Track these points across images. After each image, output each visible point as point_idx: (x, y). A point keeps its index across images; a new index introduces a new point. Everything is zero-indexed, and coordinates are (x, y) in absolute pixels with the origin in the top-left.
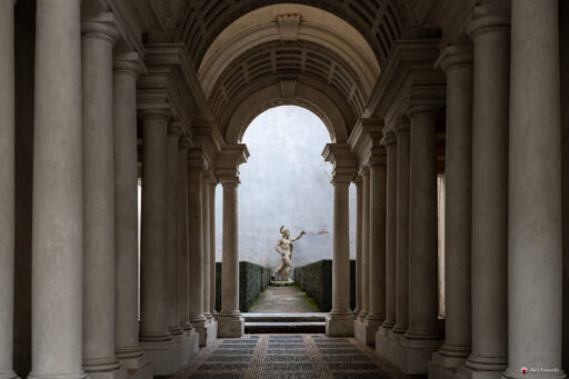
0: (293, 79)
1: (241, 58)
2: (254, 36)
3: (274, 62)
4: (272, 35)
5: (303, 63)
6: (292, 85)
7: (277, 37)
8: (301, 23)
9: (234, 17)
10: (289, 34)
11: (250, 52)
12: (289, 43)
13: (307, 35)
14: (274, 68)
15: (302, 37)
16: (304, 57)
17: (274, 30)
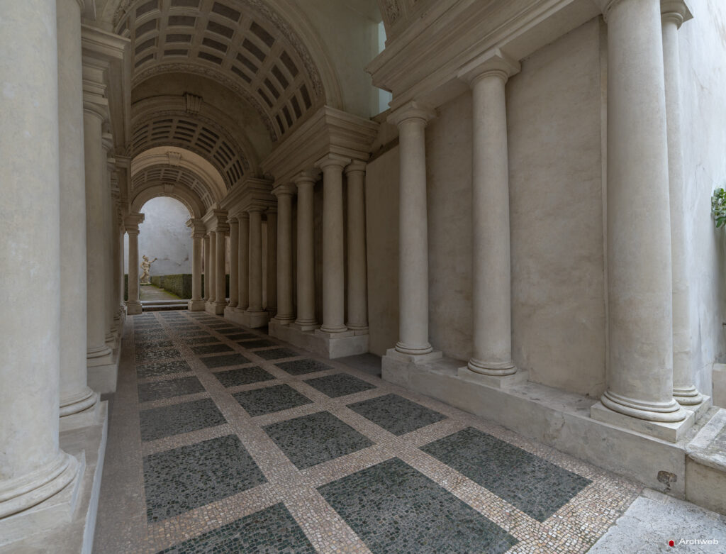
0: (172, 184)
1: (145, 169)
2: (153, 159)
3: (162, 174)
4: (165, 161)
5: (179, 178)
6: (171, 188)
7: (167, 162)
8: (181, 158)
9: (148, 148)
10: (173, 162)
11: (152, 167)
12: (174, 166)
13: (184, 164)
14: (161, 177)
15: (182, 165)
16: (180, 175)
17: (166, 159)
